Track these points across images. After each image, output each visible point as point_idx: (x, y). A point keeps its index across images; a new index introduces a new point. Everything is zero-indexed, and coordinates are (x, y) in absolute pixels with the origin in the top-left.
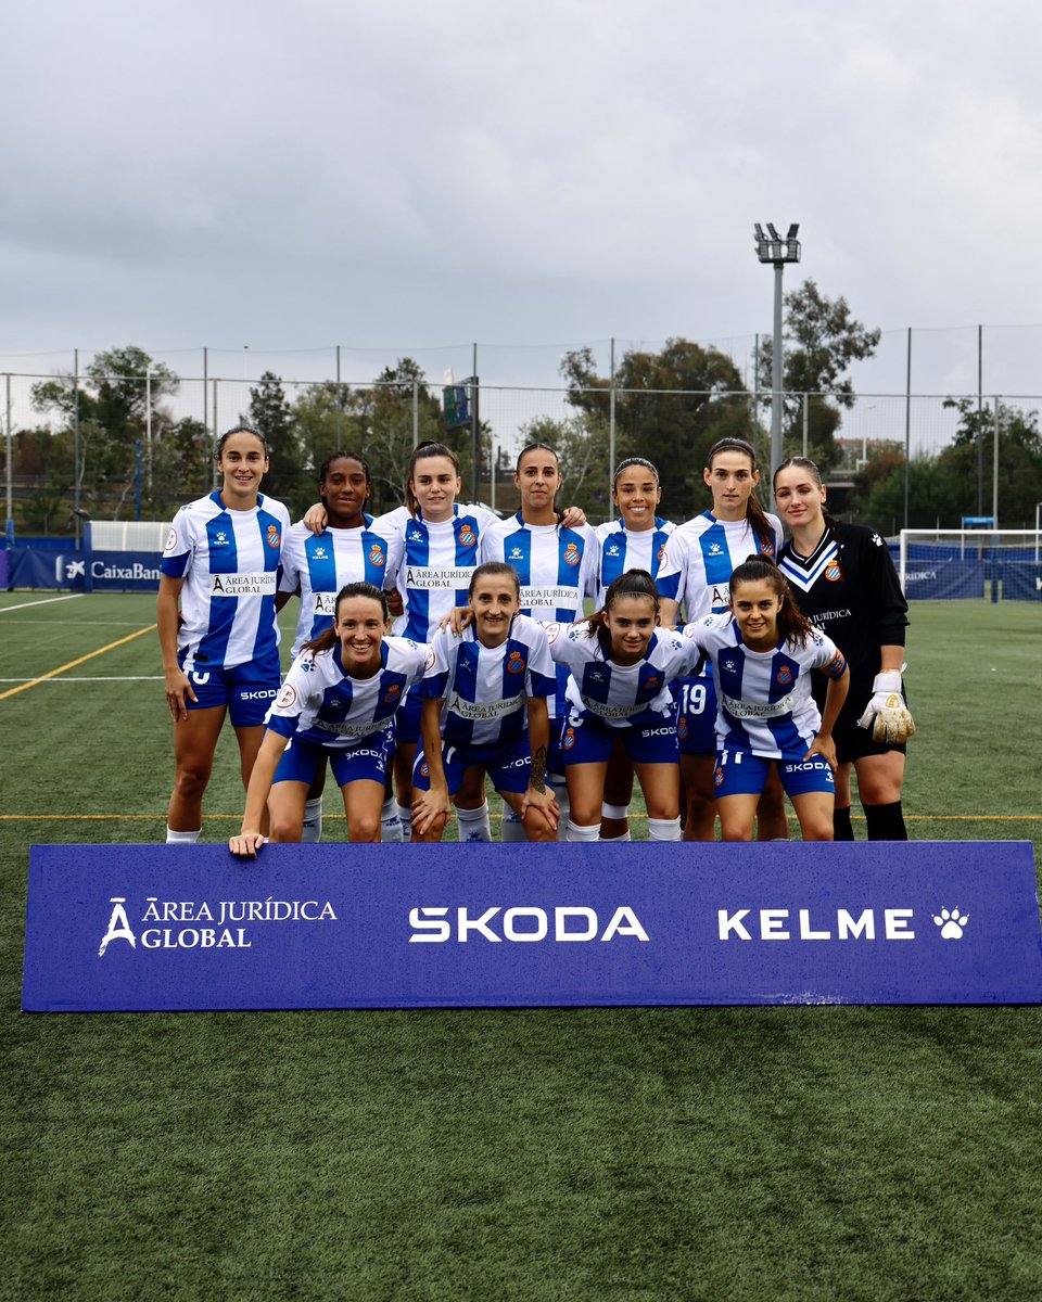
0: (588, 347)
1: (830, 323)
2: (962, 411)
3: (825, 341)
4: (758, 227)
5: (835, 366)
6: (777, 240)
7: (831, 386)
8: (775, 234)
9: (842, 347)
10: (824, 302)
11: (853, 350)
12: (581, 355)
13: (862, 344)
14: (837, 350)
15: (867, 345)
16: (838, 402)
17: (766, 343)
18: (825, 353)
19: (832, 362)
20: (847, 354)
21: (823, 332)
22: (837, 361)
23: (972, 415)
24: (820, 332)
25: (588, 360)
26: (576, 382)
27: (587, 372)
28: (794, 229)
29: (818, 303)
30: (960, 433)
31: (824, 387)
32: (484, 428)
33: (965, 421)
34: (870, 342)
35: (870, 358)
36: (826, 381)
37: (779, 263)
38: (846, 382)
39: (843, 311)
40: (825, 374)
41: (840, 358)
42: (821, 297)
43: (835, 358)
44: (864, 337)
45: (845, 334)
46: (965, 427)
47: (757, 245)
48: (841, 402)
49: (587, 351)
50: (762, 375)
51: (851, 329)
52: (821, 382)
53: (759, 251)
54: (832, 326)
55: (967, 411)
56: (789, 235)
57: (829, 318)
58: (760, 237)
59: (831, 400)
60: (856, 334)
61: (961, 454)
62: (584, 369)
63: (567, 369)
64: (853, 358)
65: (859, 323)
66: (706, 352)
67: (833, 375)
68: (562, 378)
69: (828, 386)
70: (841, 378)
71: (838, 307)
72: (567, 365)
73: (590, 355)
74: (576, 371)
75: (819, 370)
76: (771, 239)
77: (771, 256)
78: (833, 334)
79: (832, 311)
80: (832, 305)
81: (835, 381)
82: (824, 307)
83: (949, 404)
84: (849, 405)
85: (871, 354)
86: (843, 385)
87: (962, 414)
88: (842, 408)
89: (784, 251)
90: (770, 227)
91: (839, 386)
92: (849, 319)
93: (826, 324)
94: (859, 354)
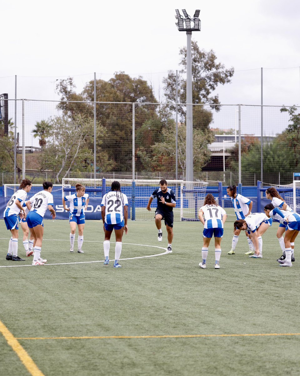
0: (71, 77)
1: (206, 64)
2: (291, 114)
3: (203, 74)
4: (177, 11)
5: (209, 87)
6: (188, 18)
7: (207, 99)
8: (187, 16)
9: (213, 78)
10: (202, 52)
11: (218, 79)
12: (68, 81)
13: (224, 76)
14: (210, 79)
15: (227, 76)
16: (211, 108)
17: (170, 74)
18: (203, 80)
19: (207, 85)
20: (216, 81)
21: (202, 68)
22: (210, 85)
23: (296, 116)
24: (200, 69)
25: (71, 84)
26: (64, 96)
27: (71, 90)
28: (197, 13)
29: (198, 52)
30: (290, 126)
31: (203, 100)
32: (9, 123)
33: (292, 120)
34: (228, 75)
35: (229, 83)
36: (204, 96)
37: (189, 31)
38: (215, 97)
39: (213, 58)
40: (203, 92)
41: (211, 83)
42: (201, 50)
43: (209, 84)
44: (225, 72)
45: (214, 70)
46: (292, 123)
47: (177, 21)
48: (213, 108)
49: (71, 79)
50: (168, 92)
51: (217, 67)
52: (202, 97)
53: (178, 24)
54: (207, 65)
55: (293, 114)
56: (194, 16)
57: (205, 61)
58: (179, 17)
59: (207, 107)
60: (220, 70)
61: (291, 138)
62: (69, 89)
63: (59, 89)
64: (219, 83)
65: (222, 64)
66: (133, 80)
67: (208, 93)
68: (57, 94)
69: (205, 99)
70: (212, 95)
71: (210, 55)
72: (59, 87)
73: (72, 82)
74: (64, 90)
75: (201, 89)
76: (184, 18)
77: (185, 27)
78: (208, 70)
79: (206, 57)
80: (206, 54)
81: (209, 96)
82: (202, 55)
83: (283, 110)
84: (218, 109)
85: (229, 81)
86: (214, 98)
87: (291, 116)
88: (214, 111)
89: (192, 25)
90: (184, 11)
91: (211, 99)
92: (217, 62)
93: (203, 64)
94: (222, 81)
